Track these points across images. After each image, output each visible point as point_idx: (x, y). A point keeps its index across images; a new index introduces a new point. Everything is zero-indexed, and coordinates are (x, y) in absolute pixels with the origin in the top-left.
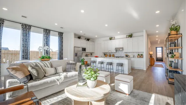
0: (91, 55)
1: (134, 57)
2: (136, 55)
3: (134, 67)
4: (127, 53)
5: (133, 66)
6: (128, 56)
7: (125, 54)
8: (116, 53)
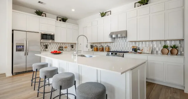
0: (73, 48)
1: (152, 53)
2: (158, 47)
3: (154, 80)
4: (135, 42)
5: (150, 77)
6: (138, 51)
7: (131, 46)
8: (114, 44)
